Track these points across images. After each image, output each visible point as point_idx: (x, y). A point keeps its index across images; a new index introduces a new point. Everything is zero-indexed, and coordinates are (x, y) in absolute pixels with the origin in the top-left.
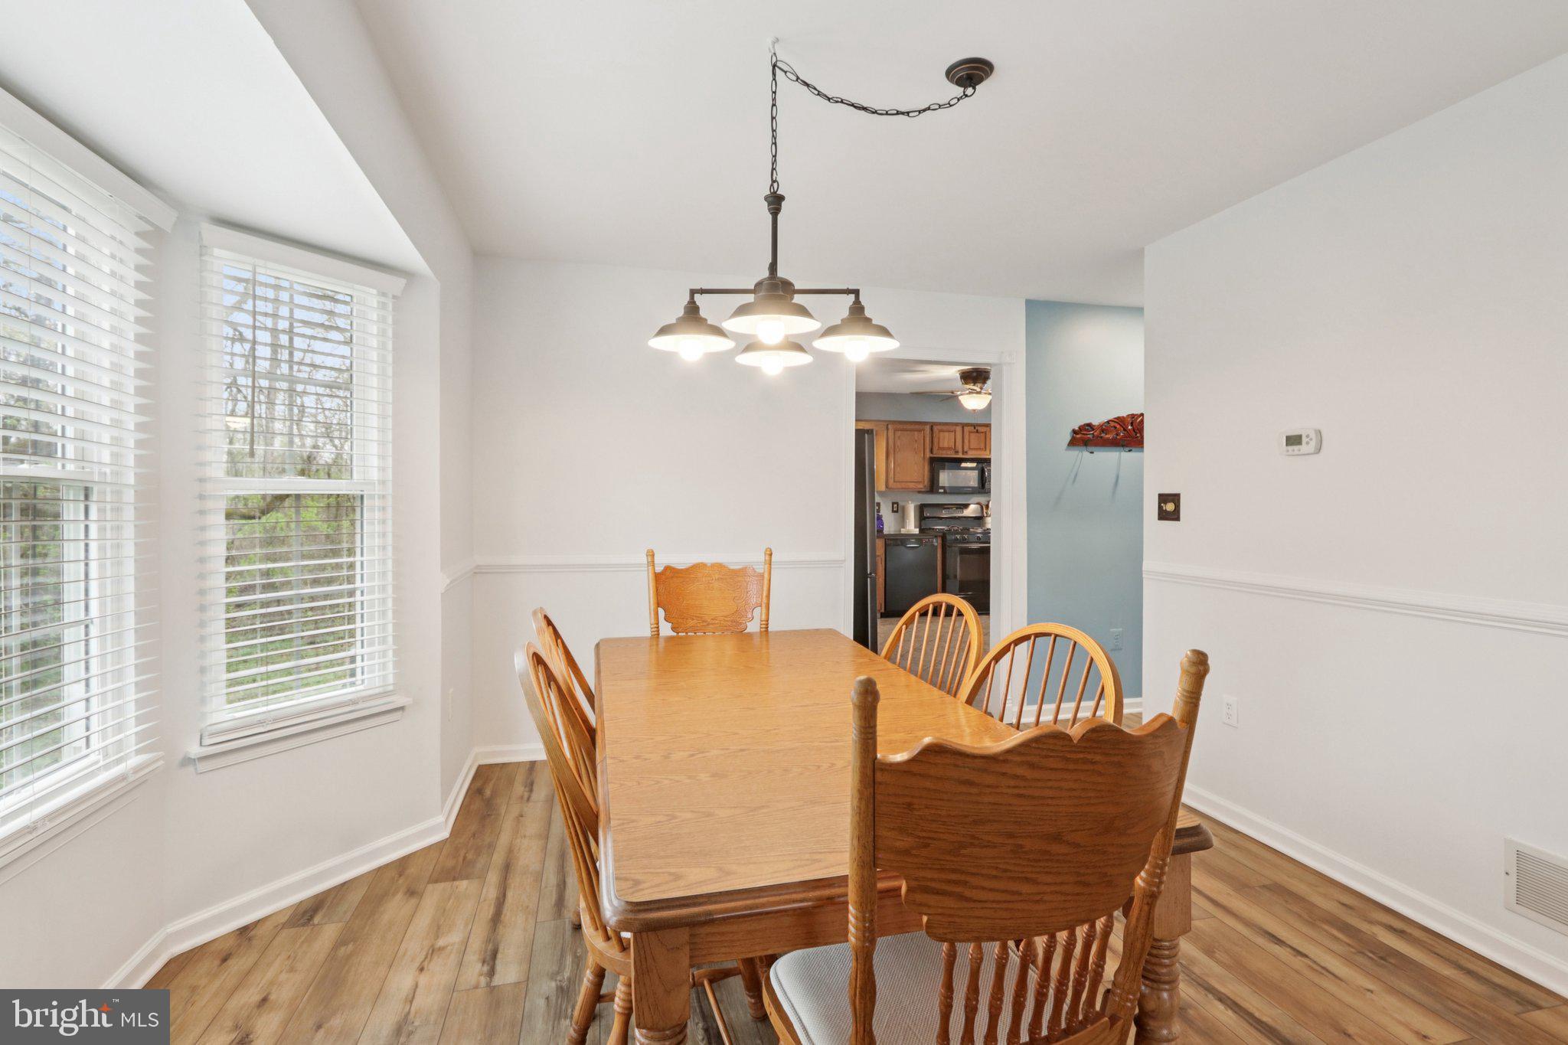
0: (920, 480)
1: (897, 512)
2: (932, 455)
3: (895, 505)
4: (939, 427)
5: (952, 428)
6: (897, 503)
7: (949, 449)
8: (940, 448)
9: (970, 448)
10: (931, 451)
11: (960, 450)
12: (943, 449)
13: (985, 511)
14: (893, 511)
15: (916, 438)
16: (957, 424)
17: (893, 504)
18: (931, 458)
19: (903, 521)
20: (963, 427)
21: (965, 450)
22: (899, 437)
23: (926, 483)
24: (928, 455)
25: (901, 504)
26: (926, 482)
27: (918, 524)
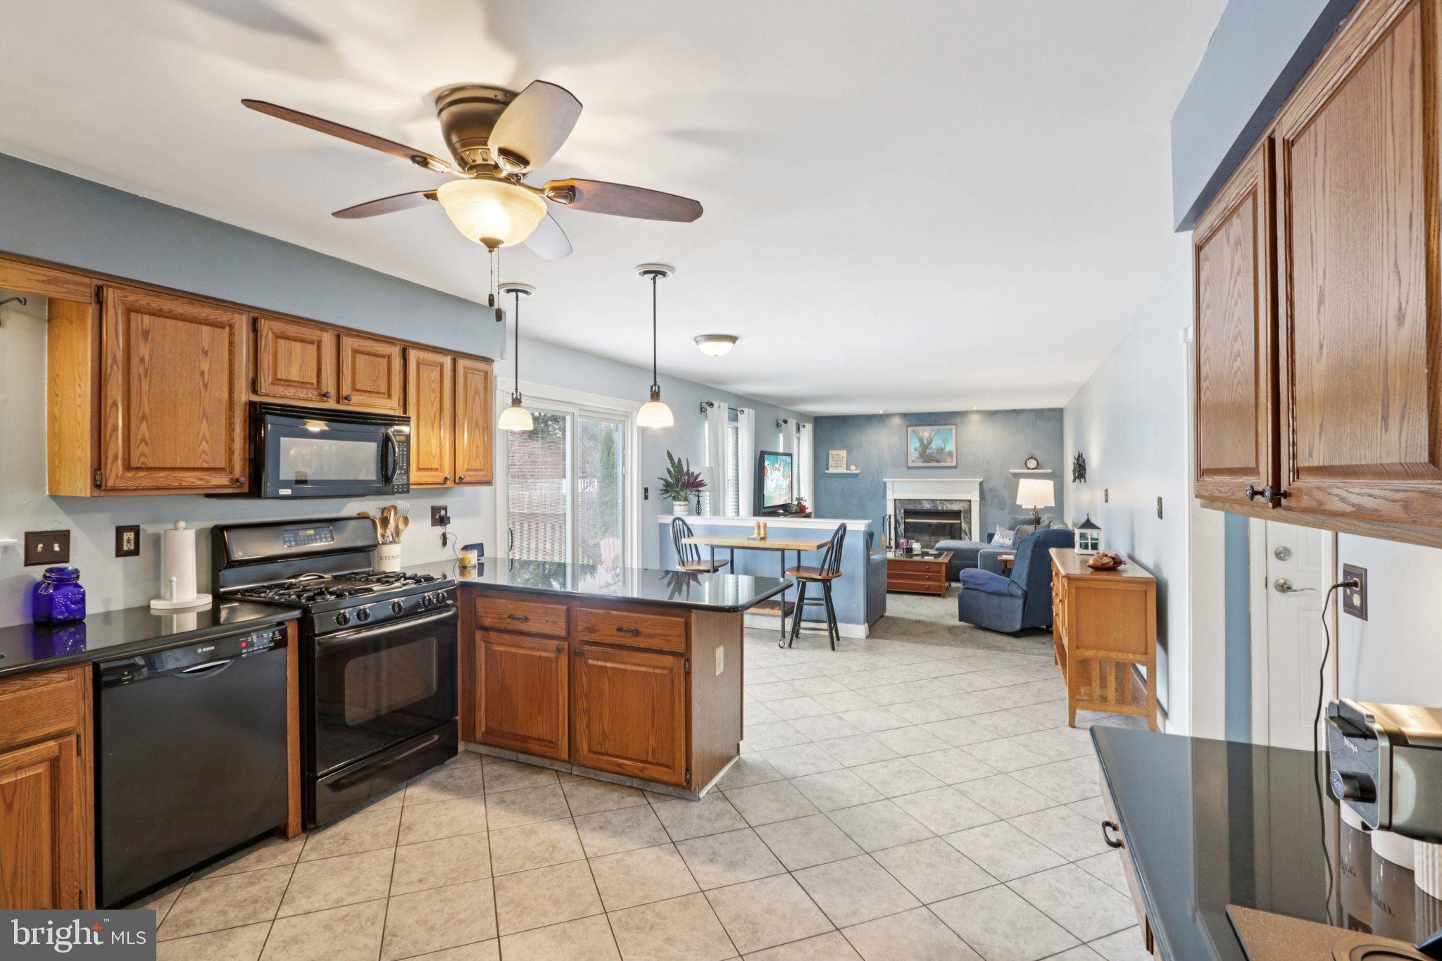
0: (221, 463)
1: (136, 552)
2: (255, 398)
3: (129, 536)
4: (279, 326)
5: (313, 334)
6: (136, 530)
7: (302, 384)
8: (277, 381)
9: (354, 389)
10: (254, 387)
11: (332, 390)
12: (288, 383)
13: (379, 531)
14: (120, 552)
15: (206, 344)
16: (323, 326)
17: (120, 531)
18: (252, 404)
19: (157, 577)
20: (338, 337)
21: (345, 392)
22: (146, 334)
23: (238, 471)
24: (243, 396)
25: (148, 529)
26: (239, 467)
27: (206, 579)
